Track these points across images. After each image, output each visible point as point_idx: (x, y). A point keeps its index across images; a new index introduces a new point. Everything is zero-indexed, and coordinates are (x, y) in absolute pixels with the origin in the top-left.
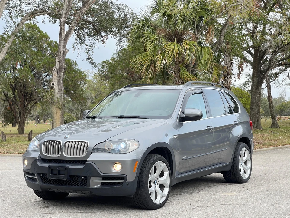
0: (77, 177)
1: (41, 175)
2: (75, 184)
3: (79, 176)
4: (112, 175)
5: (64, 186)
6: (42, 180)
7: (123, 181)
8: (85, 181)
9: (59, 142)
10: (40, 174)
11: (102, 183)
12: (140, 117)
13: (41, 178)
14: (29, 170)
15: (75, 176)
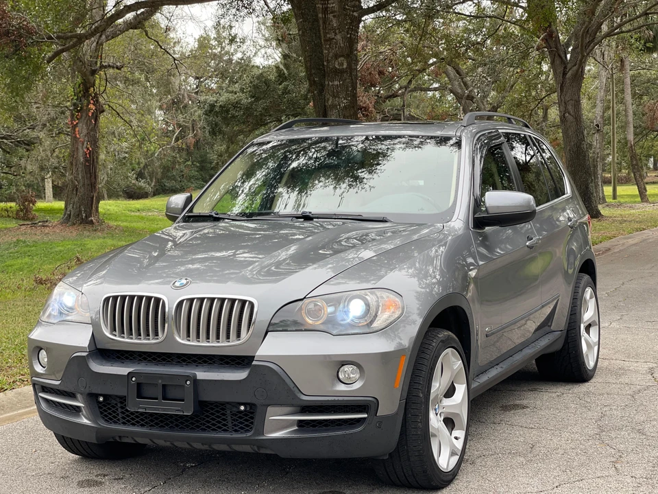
0: (223, 405)
1: (101, 399)
2: (214, 425)
3: (228, 403)
4: (334, 401)
5: (179, 431)
6: (101, 413)
7: (366, 416)
8: (250, 417)
9: (158, 300)
10: (97, 396)
11: (301, 424)
12: (365, 216)
13: (100, 408)
14: (58, 383)
15: (216, 402)
